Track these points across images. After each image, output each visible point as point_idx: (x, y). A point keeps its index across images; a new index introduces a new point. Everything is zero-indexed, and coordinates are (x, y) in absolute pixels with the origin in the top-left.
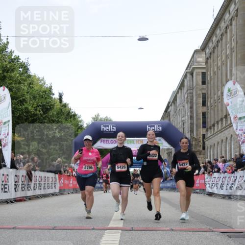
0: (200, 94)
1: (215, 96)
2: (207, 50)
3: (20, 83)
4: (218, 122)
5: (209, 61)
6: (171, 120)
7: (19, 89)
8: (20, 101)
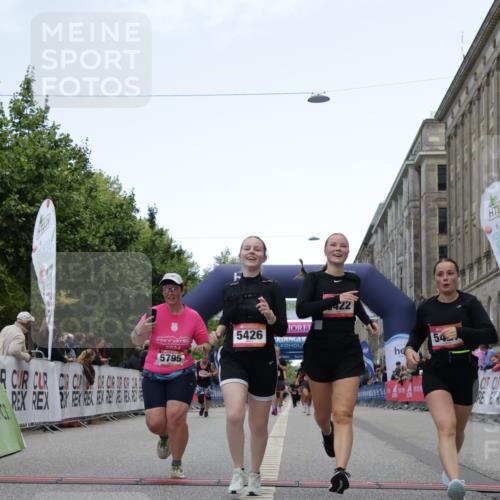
0: (434, 210)
1: (466, 213)
2: (450, 121)
3: (70, 188)
4: (471, 267)
5: (453, 142)
6: (376, 261)
7: (68, 202)
8: (71, 224)
